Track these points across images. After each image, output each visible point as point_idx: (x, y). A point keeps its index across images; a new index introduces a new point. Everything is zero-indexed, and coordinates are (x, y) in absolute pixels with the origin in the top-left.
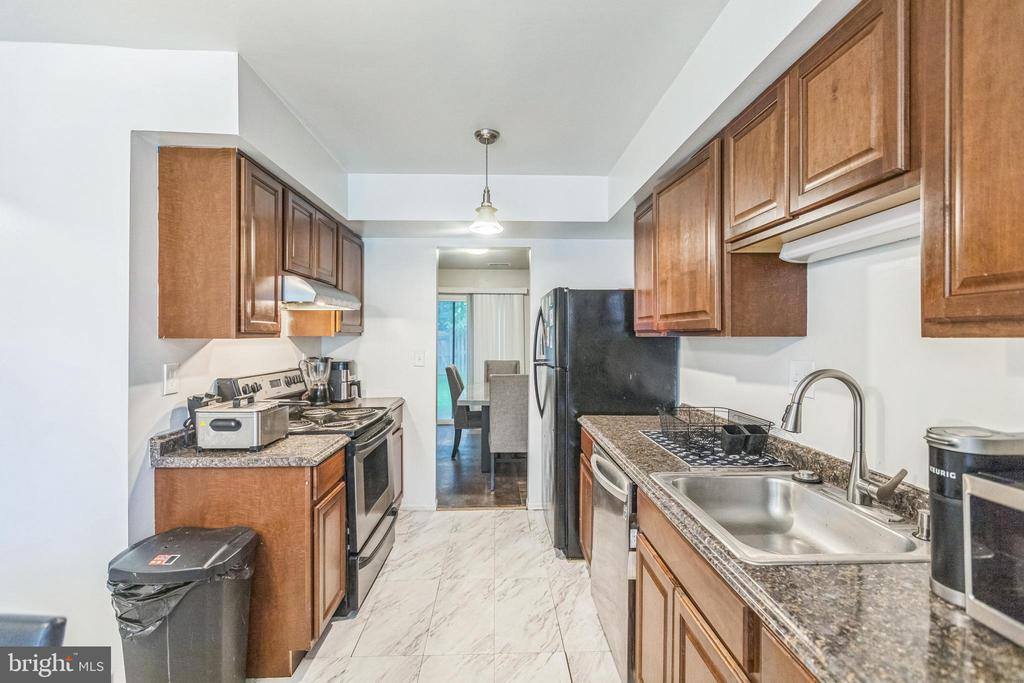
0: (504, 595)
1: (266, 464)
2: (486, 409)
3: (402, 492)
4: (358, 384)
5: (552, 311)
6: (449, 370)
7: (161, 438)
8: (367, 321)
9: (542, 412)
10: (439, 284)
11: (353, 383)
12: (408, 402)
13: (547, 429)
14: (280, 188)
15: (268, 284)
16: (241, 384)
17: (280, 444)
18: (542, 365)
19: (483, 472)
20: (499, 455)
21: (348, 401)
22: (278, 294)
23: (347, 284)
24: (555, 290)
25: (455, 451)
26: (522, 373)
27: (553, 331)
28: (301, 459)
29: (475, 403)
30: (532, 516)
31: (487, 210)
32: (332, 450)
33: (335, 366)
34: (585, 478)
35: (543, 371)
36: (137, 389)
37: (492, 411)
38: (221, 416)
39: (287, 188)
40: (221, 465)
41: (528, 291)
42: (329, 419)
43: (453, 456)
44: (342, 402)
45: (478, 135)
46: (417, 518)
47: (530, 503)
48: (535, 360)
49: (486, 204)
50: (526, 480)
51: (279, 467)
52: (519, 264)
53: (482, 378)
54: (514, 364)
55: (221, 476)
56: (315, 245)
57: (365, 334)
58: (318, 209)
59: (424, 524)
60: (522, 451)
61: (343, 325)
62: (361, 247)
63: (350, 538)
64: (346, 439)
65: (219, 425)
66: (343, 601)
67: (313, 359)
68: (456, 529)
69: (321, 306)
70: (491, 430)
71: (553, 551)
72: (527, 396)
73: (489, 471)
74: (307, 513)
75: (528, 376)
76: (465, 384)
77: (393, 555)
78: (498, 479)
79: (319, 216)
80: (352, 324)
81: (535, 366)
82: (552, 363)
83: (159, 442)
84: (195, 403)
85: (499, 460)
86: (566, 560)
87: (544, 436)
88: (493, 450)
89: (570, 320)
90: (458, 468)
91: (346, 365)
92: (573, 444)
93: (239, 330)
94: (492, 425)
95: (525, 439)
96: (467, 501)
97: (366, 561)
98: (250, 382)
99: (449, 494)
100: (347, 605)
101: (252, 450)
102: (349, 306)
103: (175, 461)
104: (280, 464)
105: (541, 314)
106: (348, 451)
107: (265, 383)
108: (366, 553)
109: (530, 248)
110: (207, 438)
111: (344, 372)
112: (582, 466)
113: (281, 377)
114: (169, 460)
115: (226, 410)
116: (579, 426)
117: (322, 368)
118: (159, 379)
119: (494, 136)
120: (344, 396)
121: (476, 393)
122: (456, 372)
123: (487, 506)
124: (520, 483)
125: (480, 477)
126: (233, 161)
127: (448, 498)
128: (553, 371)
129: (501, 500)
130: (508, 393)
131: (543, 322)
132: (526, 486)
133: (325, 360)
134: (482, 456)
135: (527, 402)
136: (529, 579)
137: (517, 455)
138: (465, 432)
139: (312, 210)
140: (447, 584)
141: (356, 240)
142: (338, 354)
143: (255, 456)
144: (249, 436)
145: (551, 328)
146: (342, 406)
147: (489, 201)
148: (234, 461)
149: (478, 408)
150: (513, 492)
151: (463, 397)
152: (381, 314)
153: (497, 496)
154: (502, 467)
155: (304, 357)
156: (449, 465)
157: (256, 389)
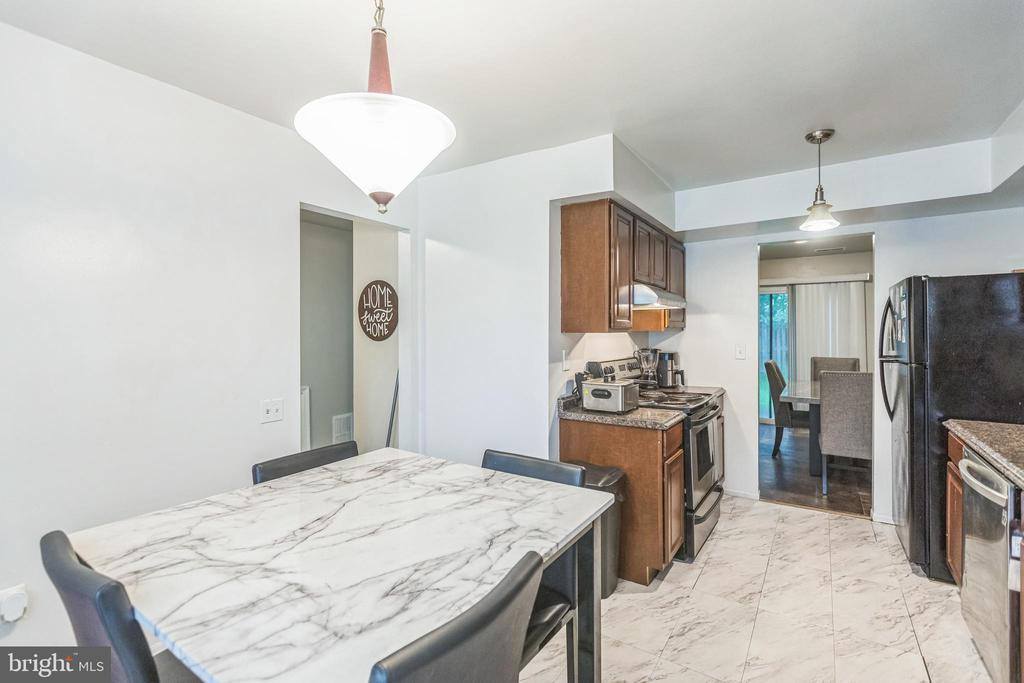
0: (844, 589)
1: (630, 424)
2: (816, 408)
3: (723, 476)
4: (682, 373)
5: (904, 303)
6: (768, 366)
7: (563, 399)
8: (688, 317)
9: (892, 415)
10: (761, 276)
11: (677, 372)
12: (728, 393)
13: (900, 433)
14: (631, 219)
15: (624, 290)
16: (603, 366)
17: (635, 412)
18: (892, 362)
19: (812, 475)
20: (831, 459)
21: (673, 387)
22: (631, 298)
23: (673, 286)
24: (909, 280)
25: (776, 451)
26: (863, 370)
27: (905, 325)
28: (656, 424)
29: (801, 400)
30: (878, 528)
31: (820, 207)
32: (673, 422)
33: (662, 356)
34: (953, 488)
35: (893, 370)
36: (553, 365)
37: (823, 410)
38: (599, 387)
39: (635, 217)
40: (600, 421)
41: (871, 277)
42: (661, 400)
43: (774, 455)
44: (668, 388)
45: (810, 138)
46: (739, 502)
47: (875, 514)
48: (881, 356)
49: (819, 202)
50: (871, 492)
51: (639, 428)
52: (858, 249)
53: (808, 377)
54: (851, 362)
55: (600, 429)
56: (652, 256)
57: (686, 329)
58: (653, 227)
59: (748, 509)
60: (864, 456)
61: (670, 322)
62: (683, 252)
63: (687, 498)
64: (683, 415)
65: (599, 394)
66: (682, 547)
67: (644, 350)
68: (783, 520)
69: (657, 305)
70: (822, 431)
71: (908, 566)
72: (870, 396)
73: (821, 476)
74: (659, 465)
75: (871, 375)
76: (786, 381)
77: (719, 527)
78: (831, 485)
79: (654, 232)
80: (677, 321)
81: (882, 363)
82: (906, 360)
83: (562, 402)
84: (580, 378)
85: (832, 466)
86: (927, 579)
87: (894, 440)
88: (825, 451)
89: (931, 309)
90: (780, 467)
91: (672, 356)
92: (937, 450)
93: (610, 326)
94: (823, 425)
95: (869, 443)
96: (794, 498)
97: (700, 520)
98: (608, 365)
99: (772, 489)
100: (686, 553)
101: (618, 414)
102: (675, 306)
103: (573, 416)
104: (640, 425)
105: (889, 305)
106: (685, 424)
107: (616, 366)
108: (700, 513)
109: (874, 233)
110: (589, 401)
111: (669, 362)
112: (950, 476)
113: (625, 363)
114: (569, 414)
115: (600, 383)
116: (945, 432)
117: (651, 358)
118: (561, 360)
119: (828, 134)
120: (670, 383)
121: (801, 391)
122: (777, 367)
123: (818, 507)
124: (860, 493)
125: (807, 479)
126: (607, 207)
127: (772, 492)
128: (906, 369)
129: (834, 505)
130: (844, 392)
131: (893, 313)
132: (870, 498)
133: (655, 351)
134: (811, 459)
135: (871, 404)
136: (876, 583)
137: (856, 462)
138: (787, 433)
139: (650, 230)
140: (777, 563)
141: (679, 246)
142: (665, 346)
143: (621, 418)
144: (616, 403)
145: (903, 320)
146: (668, 391)
147: (822, 199)
148: (609, 420)
149: (804, 407)
150: (852, 501)
151: (785, 394)
152: (700, 310)
153: (830, 501)
154: (836, 474)
155: (637, 349)
156: (770, 462)
157: (612, 370)
